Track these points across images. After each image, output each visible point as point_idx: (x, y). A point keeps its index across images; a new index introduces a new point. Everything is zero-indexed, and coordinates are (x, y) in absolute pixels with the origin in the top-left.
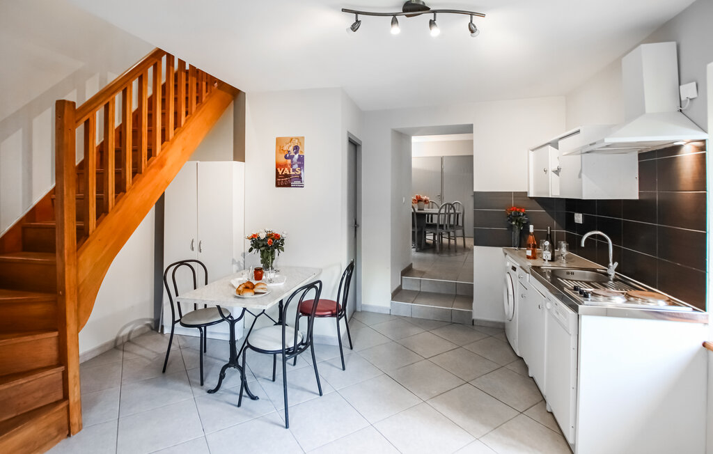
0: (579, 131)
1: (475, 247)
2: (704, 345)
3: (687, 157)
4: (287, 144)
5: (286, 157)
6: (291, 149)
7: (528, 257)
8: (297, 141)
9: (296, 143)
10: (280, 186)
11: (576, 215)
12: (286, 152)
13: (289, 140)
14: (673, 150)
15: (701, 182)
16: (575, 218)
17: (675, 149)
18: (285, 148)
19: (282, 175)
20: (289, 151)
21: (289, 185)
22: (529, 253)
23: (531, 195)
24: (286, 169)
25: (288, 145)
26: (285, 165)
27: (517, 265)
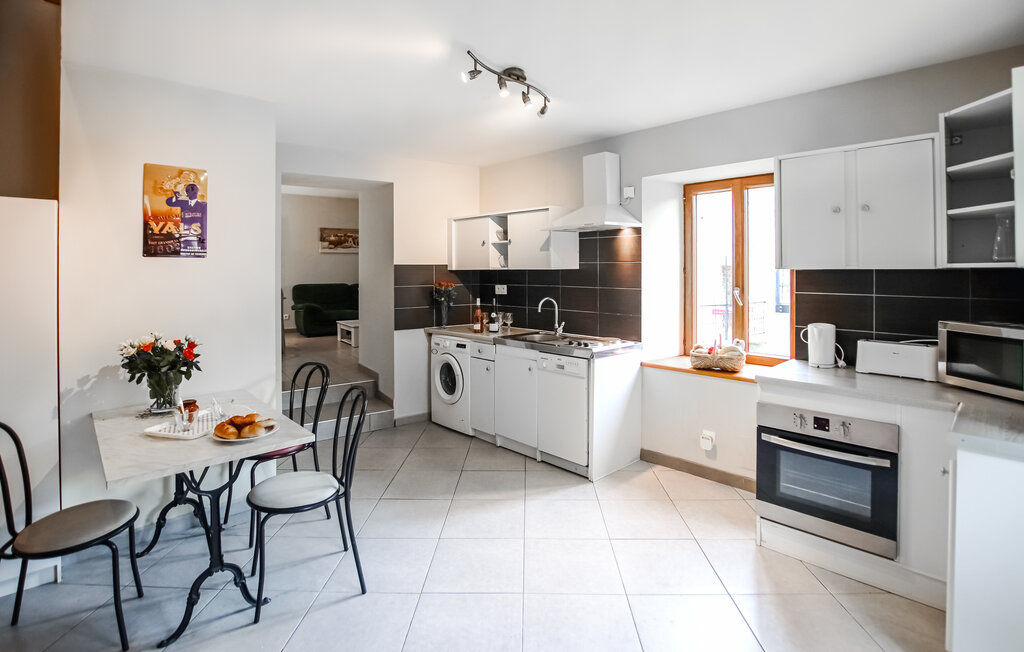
0: (547, 209)
1: (395, 332)
2: (641, 364)
3: (626, 239)
4: (172, 178)
5: (169, 202)
6: (181, 188)
7: (476, 332)
8: (192, 176)
9: (192, 179)
10: (155, 254)
11: (497, 287)
12: (170, 194)
13: (176, 173)
14: (616, 232)
15: (637, 256)
16: (497, 290)
17: (616, 231)
18: (168, 186)
19: (160, 234)
20: (175, 193)
21: (176, 253)
22: (477, 327)
23: (454, 268)
24: (170, 224)
25: (174, 181)
26: (167, 218)
27: (462, 341)
